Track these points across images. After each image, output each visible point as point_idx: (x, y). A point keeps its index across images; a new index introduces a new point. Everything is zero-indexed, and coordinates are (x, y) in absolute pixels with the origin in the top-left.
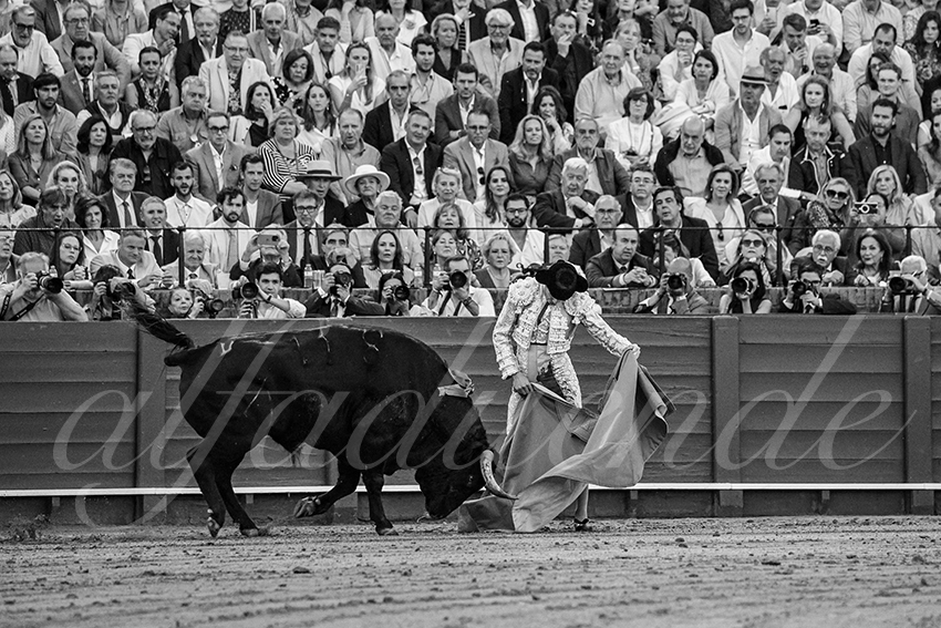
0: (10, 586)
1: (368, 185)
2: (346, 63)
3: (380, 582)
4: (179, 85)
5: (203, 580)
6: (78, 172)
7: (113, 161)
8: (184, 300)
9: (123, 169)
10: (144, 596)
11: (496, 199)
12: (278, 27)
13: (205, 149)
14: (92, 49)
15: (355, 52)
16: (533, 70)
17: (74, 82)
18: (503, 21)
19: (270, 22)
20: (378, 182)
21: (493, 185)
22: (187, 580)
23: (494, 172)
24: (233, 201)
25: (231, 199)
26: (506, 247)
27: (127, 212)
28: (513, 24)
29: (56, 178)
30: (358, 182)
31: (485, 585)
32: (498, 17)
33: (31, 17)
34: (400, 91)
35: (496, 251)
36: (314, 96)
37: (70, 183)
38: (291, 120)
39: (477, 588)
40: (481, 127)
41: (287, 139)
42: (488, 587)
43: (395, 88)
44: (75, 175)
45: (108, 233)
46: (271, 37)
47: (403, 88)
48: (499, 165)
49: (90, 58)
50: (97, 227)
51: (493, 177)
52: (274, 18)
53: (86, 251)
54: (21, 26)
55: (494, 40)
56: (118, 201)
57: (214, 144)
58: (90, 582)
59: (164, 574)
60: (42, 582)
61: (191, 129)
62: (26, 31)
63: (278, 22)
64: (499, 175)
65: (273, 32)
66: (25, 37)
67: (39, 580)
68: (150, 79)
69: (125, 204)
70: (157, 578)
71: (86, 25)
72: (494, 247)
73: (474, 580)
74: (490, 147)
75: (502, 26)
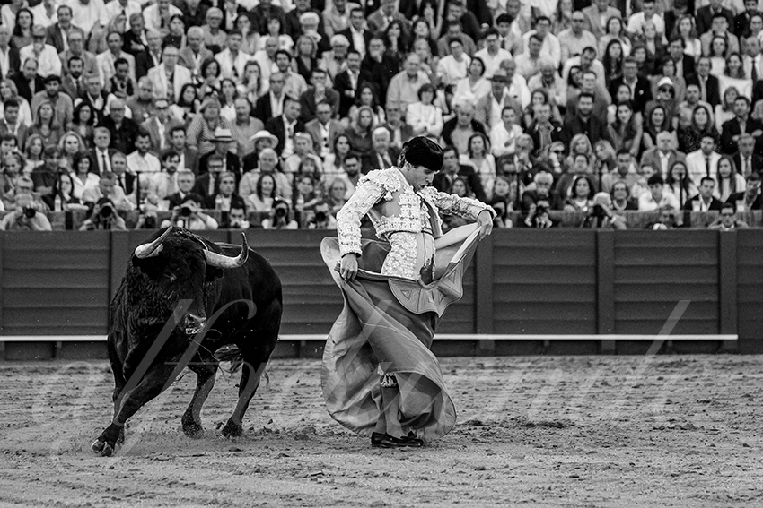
0: (29, 397)
6: (78, 138)
9: (101, 133)
11: (340, 155)
12: (198, 42)
18: (343, 43)
19: (193, 39)
20: (270, 142)
21: (338, 146)
23: (340, 138)
24: (173, 159)
25: (171, 158)
27: (104, 161)
28: (348, 44)
29: (64, 142)
30: (258, 141)
32: (339, 40)
35: (336, 189)
36: (226, 88)
37: (73, 145)
40: (326, 112)
43: (274, 82)
44: (76, 140)
45: (90, 175)
47: (279, 82)
48: (343, 133)
49: (79, 66)
50: (85, 171)
51: (339, 142)
52: (195, 37)
54: (37, 37)
55: (337, 55)
56: (99, 154)
57: (159, 119)
61: (144, 109)
63: (197, 39)
64: (342, 139)
65: (195, 45)
68: (121, 78)
69: (103, 156)
71: (81, 45)
72: (335, 186)
74: (332, 125)
75: (341, 46)
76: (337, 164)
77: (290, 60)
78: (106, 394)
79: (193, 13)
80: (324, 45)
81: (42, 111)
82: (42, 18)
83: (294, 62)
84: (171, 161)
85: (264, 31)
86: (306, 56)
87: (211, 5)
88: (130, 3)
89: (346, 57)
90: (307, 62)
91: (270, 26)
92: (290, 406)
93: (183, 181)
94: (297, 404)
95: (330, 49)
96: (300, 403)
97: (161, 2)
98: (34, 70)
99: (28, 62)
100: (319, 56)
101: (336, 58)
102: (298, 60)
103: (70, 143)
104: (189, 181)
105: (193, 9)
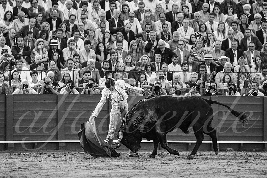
0: (126, 165)
1: (224, 61)
2: (218, 27)
3: (224, 167)
4: (172, 33)
5: (177, 165)
6: (148, 57)
7: (155, 55)
8: (173, 91)
9: (158, 56)
10: (162, 169)
11: (258, 65)
12: (199, 18)
13: (178, 50)
14: (150, 26)
15: (221, 25)
16: (265, 28)
17: (145, 34)
18: (259, 17)
19: (196, 17)
20: (227, 60)
21: (257, 61)
22: (173, 165)
23: (257, 58)
24: (185, 66)
25: (184, 65)
26: (260, 78)
27: (158, 68)
28: (262, 17)
29: (142, 59)
30: (222, 60)
31: (253, 168)
32: (258, 16)
33: (133, 14)
34: (232, 35)
35: (257, 79)
36: (209, 37)
37: (145, 60)
38: (201, 43)
39: (250, 169)
40: (253, 47)
41: (199, 48)
42: (254, 169)
43: (230, 34)
44: (147, 58)
45: (153, 73)
46: (197, 21)
47: (232, 34)
48: (258, 56)
49: (149, 28)
50: (150, 71)
51: (257, 59)
52: (197, 16)
53: (147, 77)
54: (131, 17)
55: (257, 22)
56: (156, 65)
57: (180, 49)
58: (147, 165)
59: (167, 163)
60: (135, 165)
61: (176, 45)
62: (132, 18)
63: (198, 17)
64: (258, 58)
65: (197, 19)
66: (132, 20)
67: (134, 164)
68: (165, 32)
69: (158, 66)
70: (165, 164)
71: (150, 19)
72: (256, 78)
73: (250, 167)
74: (255, 52)
75: (259, 18)
76: (256, 69)
77: (238, 26)
78: (158, 165)
79: (196, 5)
80: (252, 18)
81: (133, 46)
82: (133, 7)
83: (239, 26)
84: (184, 67)
85: (226, 12)
86: (244, 24)
87: (204, 2)
88: (170, 1)
89: (261, 23)
90: (244, 26)
91: (229, 11)
92: (236, 171)
93: (193, 77)
94: (239, 170)
95: (254, 20)
96: (240, 170)
97: (183, 1)
98: (130, 28)
99: (127, 25)
100: (249, 23)
101: (256, 23)
102: (241, 25)
103: (144, 60)
104: (195, 77)
105: (196, 3)
